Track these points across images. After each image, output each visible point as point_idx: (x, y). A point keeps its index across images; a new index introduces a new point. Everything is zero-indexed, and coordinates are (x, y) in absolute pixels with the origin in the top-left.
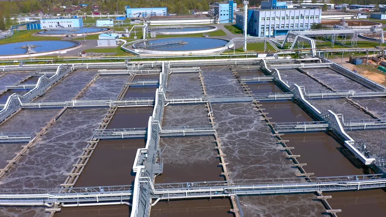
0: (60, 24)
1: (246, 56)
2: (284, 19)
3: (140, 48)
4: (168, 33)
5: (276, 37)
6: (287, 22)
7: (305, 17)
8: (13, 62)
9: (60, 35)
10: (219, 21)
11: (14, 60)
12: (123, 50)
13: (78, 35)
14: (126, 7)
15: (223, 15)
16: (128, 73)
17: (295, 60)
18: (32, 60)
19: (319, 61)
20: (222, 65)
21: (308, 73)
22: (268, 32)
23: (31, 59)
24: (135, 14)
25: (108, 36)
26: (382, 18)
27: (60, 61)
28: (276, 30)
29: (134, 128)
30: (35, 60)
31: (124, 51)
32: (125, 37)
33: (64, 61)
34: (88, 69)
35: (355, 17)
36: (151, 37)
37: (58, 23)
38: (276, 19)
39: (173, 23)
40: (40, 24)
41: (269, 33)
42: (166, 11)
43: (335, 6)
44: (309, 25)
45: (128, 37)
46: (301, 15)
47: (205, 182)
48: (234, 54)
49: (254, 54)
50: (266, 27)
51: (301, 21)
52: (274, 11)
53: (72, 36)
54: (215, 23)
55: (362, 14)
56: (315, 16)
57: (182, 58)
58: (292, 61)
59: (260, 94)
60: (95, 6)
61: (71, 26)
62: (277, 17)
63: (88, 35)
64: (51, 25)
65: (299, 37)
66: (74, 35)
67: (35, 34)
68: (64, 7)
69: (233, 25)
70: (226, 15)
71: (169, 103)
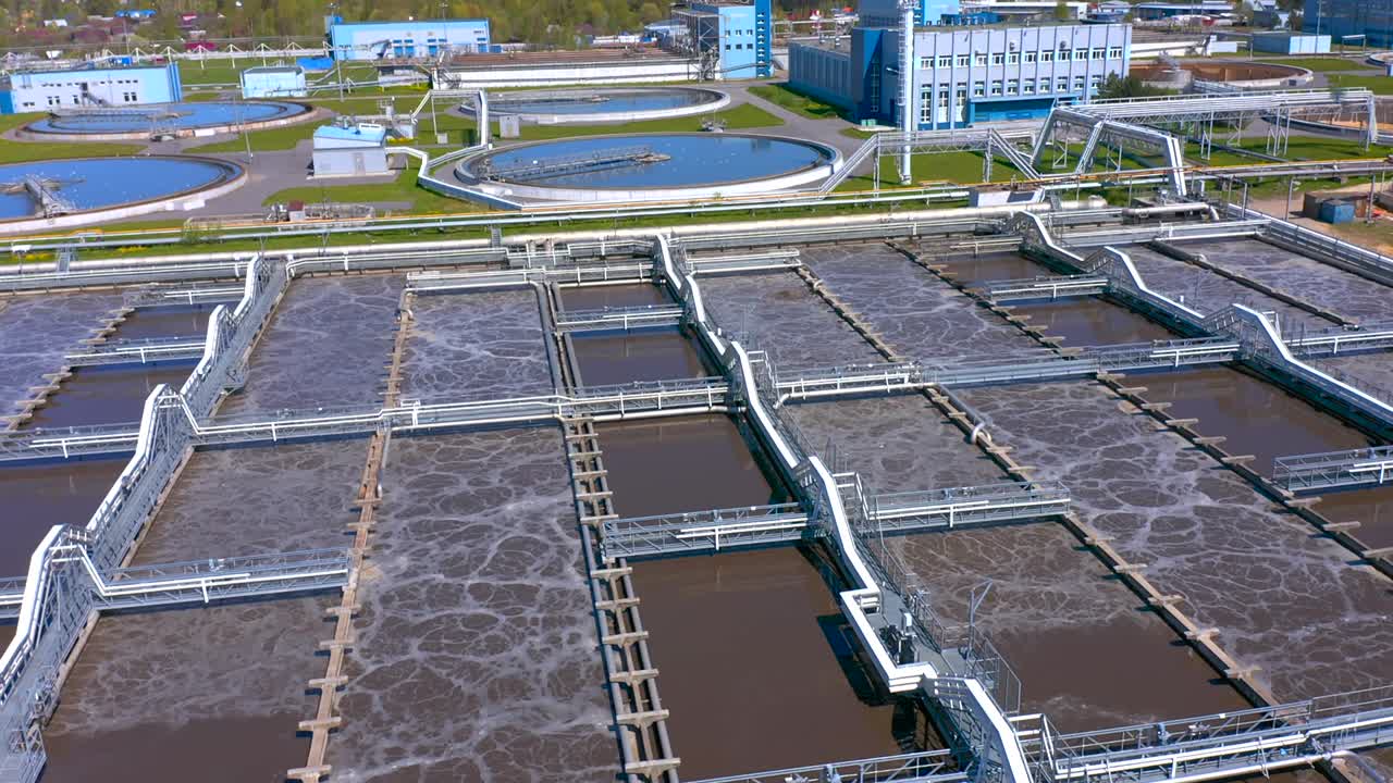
0: (91, 89)
1: (923, 201)
2: (1003, 62)
3: (492, 178)
4: (557, 119)
5: (976, 126)
6: (1011, 71)
7: (1074, 52)
8: (10, 252)
9: (126, 136)
10: (721, 72)
11: (9, 244)
12: (428, 190)
13: (199, 133)
14: (328, 20)
15: (733, 47)
16: (525, 282)
17: (1124, 214)
18: (88, 240)
19: (1205, 212)
20: (864, 240)
21: (1204, 259)
22: (944, 109)
23: (81, 235)
24: (366, 47)
25: (346, 134)
26: (1292, 51)
27: (208, 242)
28: (977, 104)
29: (753, 508)
30: (99, 239)
31: (438, 192)
32: (401, 136)
33: (224, 241)
34: (350, 270)
35: (1199, 50)
36: (502, 135)
37: (84, 86)
38: (974, 62)
39: (549, 80)
40: (12, 93)
41: (948, 114)
42: (485, 34)
43: (1089, 9)
44: (1091, 80)
45: (411, 137)
46: (1062, 45)
47: (1223, 716)
48: (876, 194)
49: (953, 194)
50: (937, 90)
51: (1061, 67)
52: (967, 32)
53: (175, 136)
54: (707, 80)
55: (1221, 38)
56: (1109, 50)
57: (689, 214)
58: (1116, 216)
59: (1117, 349)
60: (186, 18)
61: (134, 98)
62: (977, 54)
63: (238, 132)
64: (53, 95)
65: (1105, 126)
66: (181, 133)
67: (13, 131)
68: (62, 23)
69: (778, 85)
70: (744, 47)
71: (786, 396)
